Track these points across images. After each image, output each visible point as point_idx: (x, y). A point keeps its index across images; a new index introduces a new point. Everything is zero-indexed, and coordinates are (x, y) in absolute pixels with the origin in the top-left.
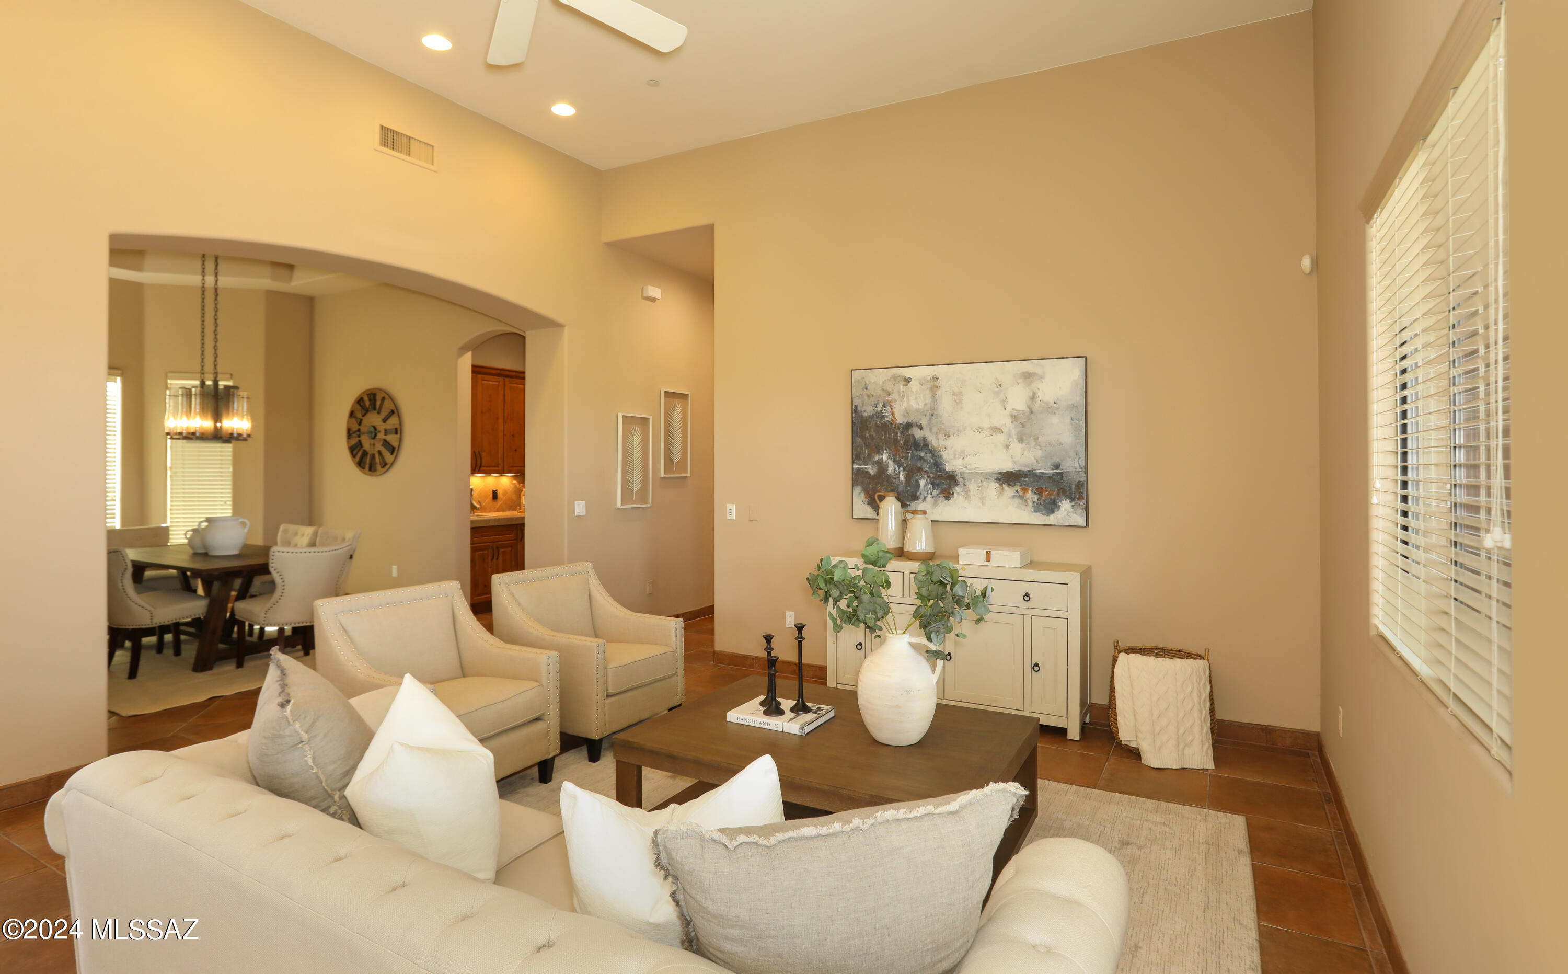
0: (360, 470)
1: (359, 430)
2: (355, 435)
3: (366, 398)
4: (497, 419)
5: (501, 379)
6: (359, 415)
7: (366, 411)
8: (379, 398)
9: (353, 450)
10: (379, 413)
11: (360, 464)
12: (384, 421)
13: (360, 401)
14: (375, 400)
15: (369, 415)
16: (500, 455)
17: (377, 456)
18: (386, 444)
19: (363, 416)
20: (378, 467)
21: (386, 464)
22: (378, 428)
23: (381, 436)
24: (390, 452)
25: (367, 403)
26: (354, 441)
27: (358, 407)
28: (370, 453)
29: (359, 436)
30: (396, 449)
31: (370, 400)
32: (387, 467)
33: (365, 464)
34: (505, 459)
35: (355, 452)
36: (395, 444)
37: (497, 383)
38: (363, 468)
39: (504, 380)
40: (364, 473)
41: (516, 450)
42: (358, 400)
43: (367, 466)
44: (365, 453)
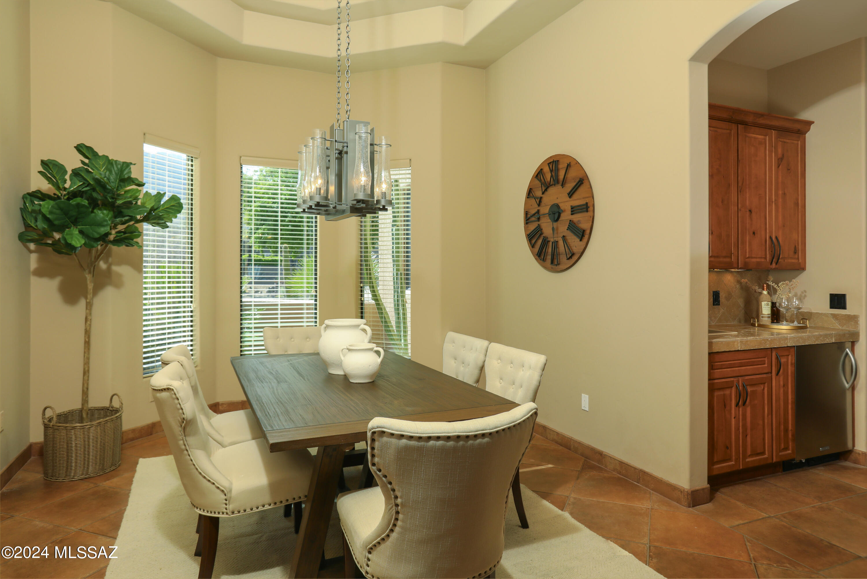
0: (539, 263)
1: (538, 211)
2: (533, 219)
3: (546, 169)
4: (729, 185)
5: (734, 126)
6: (539, 193)
7: (546, 187)
8: (562, 166)
9: (531, 237)
10: (563, 185)
11: (540, 256)
12: (571, 195)
13: (539, 174)
14: (557, 170)
15: (552, 190)
16: (733, 240)
17: (561, 243)
18: (573, 227)
19: (543, 193)
20: (563, 258)
21: (573, 254)
22: (562, 206)
23: (566, 216)
24: (578, 236)
25: (548, 176)
26: (532, 227)
27: (537, 182)
28: (552, 240)
29: (539, 219)
30: (588, 232)
31: (551, 171)
32: (575, 258)
33: (546, 254)
34: (740, 246)
35: (533, 241)
36: (585, 226)
37: (728, 131)
38: (544, 260)
39: (738, 126)
40: (545, 268)
41: (754, 233)
42: (536, 174)
43: (549, 257)
44: (545, 242)
